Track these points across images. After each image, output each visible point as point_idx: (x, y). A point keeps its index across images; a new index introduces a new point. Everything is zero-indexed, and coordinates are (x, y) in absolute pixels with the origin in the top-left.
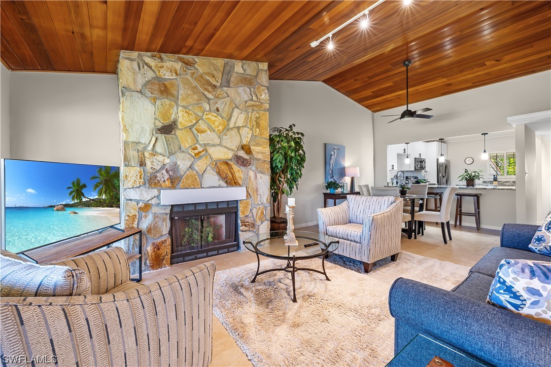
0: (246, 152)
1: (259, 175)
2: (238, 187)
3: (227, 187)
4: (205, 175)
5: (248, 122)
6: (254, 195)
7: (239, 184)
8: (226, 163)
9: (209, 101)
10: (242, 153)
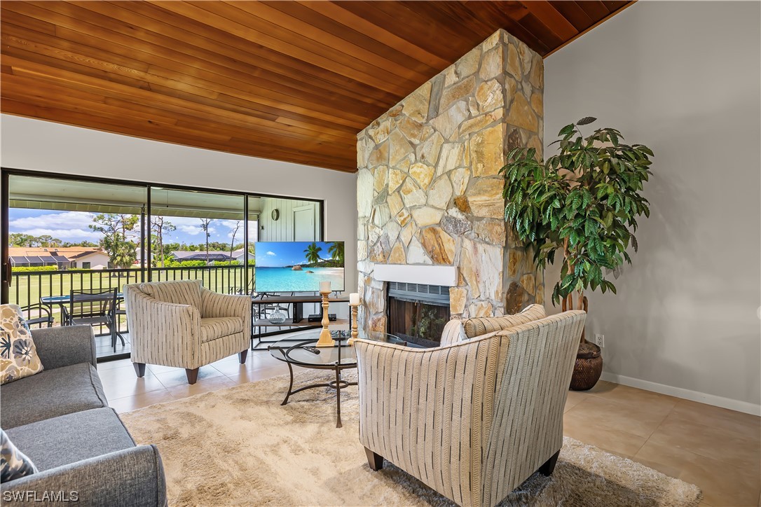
0: (459, 209)
1: (481, 247)
2: (447, 265)
3: (433, 265)
4: (411, 248)
5: (464, 157)
6: (471, 281)
7: (450, 262)
8: (433, 230)
9: (415, 149)
10: (454, 212)
